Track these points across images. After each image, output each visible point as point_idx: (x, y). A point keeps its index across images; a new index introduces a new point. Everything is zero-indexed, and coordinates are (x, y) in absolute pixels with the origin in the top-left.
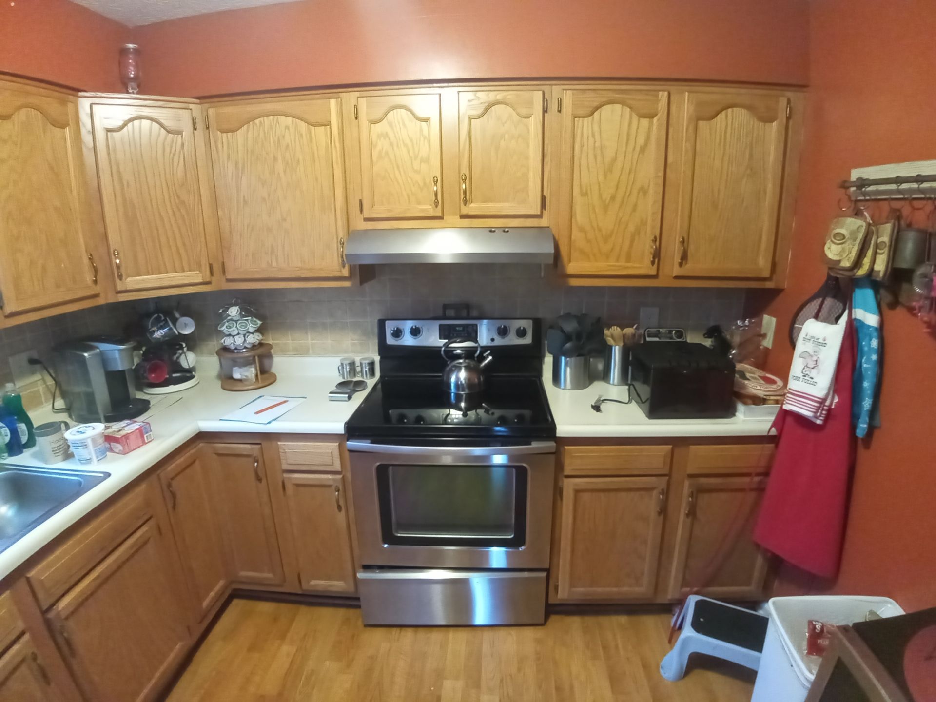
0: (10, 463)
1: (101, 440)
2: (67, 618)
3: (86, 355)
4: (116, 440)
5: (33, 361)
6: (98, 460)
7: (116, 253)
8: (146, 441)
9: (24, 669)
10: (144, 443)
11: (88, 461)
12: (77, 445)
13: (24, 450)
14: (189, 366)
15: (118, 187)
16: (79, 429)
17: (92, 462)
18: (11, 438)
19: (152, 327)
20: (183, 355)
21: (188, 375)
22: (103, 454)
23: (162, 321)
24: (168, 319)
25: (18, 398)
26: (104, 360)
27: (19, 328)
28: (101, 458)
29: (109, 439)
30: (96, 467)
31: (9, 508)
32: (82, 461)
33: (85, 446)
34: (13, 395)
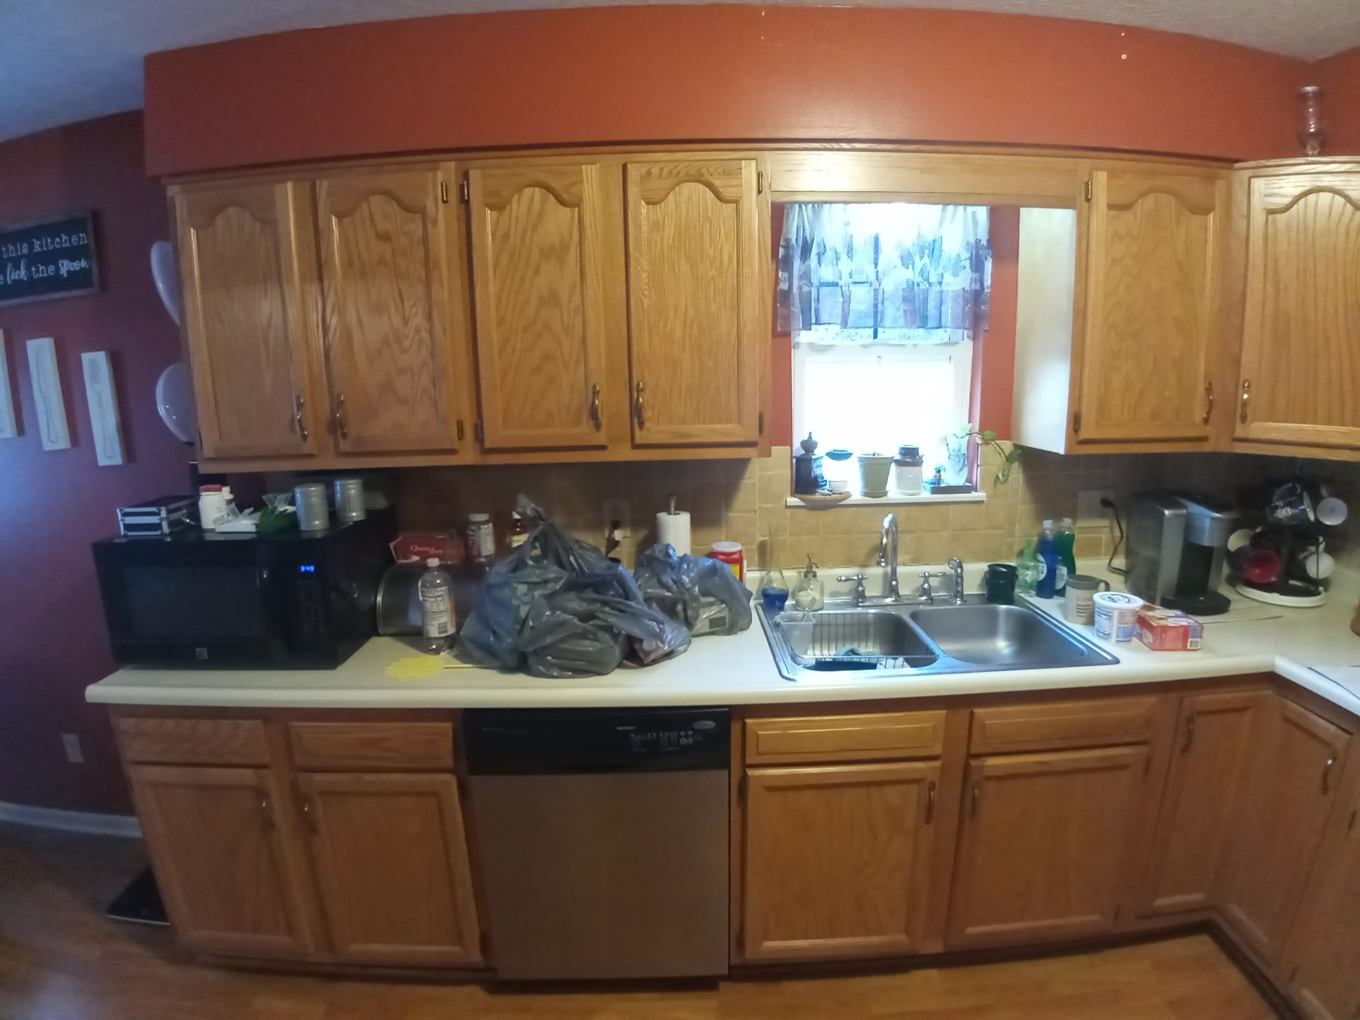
0: (1034, 603)
1: (1131, 619)
2: (988, 778)
3: (1167, 512)
4: (1151, 628)
5: (1106, 503)
6: (1118, 641)
7: (1246, 385)
8: (1189, 647)
9: (914, 788)
10: (1184, 648)
11: (1106, 636)
12: (1101, 612)
13: (1055, 597)
14: (1318, 576)
15: (1270, 290)
16: (1113, 595)
17: (1109, 640)
18: (1046, 577)
19: (1278, 500)
20: (1314, 556)
21: (1312, 589)
22: (1127, 636)
23: (1297, 495)
24: (1305, 494)
25: (1071, 538)
26: (1189, 526)
27: (1105, 458)
28: (1124, 640)
29: (1142, 621)
30: (1110, 647)
31: (1008, 646)
32: (1099, 634)
33: (1110, 617)
34: (1067, 533)
